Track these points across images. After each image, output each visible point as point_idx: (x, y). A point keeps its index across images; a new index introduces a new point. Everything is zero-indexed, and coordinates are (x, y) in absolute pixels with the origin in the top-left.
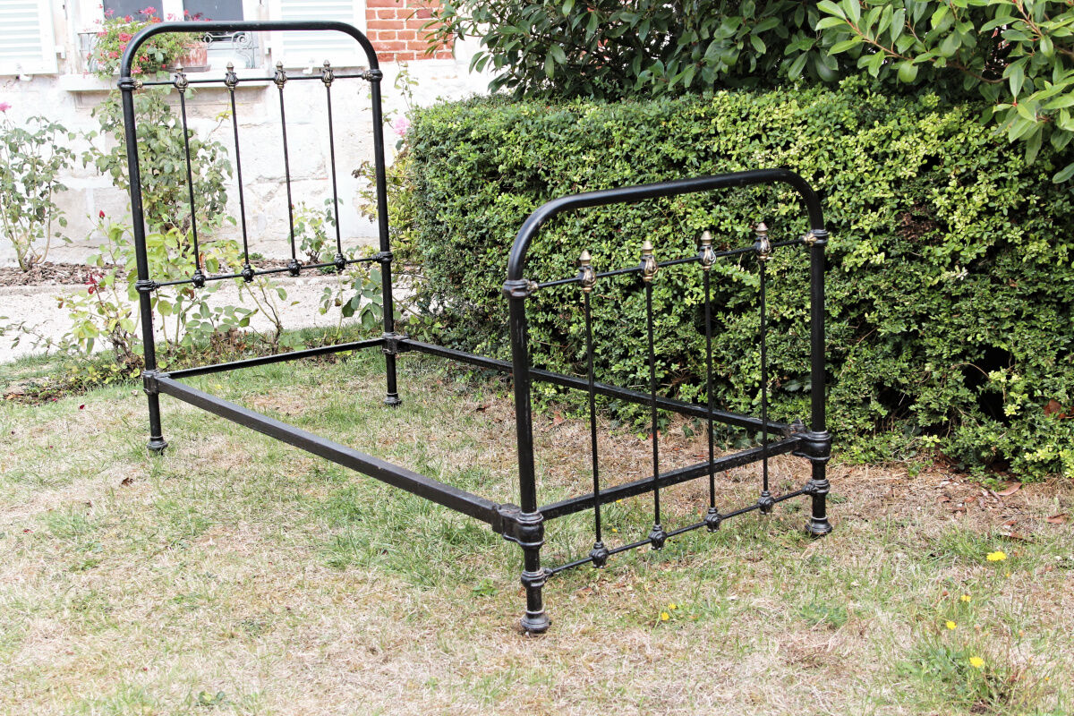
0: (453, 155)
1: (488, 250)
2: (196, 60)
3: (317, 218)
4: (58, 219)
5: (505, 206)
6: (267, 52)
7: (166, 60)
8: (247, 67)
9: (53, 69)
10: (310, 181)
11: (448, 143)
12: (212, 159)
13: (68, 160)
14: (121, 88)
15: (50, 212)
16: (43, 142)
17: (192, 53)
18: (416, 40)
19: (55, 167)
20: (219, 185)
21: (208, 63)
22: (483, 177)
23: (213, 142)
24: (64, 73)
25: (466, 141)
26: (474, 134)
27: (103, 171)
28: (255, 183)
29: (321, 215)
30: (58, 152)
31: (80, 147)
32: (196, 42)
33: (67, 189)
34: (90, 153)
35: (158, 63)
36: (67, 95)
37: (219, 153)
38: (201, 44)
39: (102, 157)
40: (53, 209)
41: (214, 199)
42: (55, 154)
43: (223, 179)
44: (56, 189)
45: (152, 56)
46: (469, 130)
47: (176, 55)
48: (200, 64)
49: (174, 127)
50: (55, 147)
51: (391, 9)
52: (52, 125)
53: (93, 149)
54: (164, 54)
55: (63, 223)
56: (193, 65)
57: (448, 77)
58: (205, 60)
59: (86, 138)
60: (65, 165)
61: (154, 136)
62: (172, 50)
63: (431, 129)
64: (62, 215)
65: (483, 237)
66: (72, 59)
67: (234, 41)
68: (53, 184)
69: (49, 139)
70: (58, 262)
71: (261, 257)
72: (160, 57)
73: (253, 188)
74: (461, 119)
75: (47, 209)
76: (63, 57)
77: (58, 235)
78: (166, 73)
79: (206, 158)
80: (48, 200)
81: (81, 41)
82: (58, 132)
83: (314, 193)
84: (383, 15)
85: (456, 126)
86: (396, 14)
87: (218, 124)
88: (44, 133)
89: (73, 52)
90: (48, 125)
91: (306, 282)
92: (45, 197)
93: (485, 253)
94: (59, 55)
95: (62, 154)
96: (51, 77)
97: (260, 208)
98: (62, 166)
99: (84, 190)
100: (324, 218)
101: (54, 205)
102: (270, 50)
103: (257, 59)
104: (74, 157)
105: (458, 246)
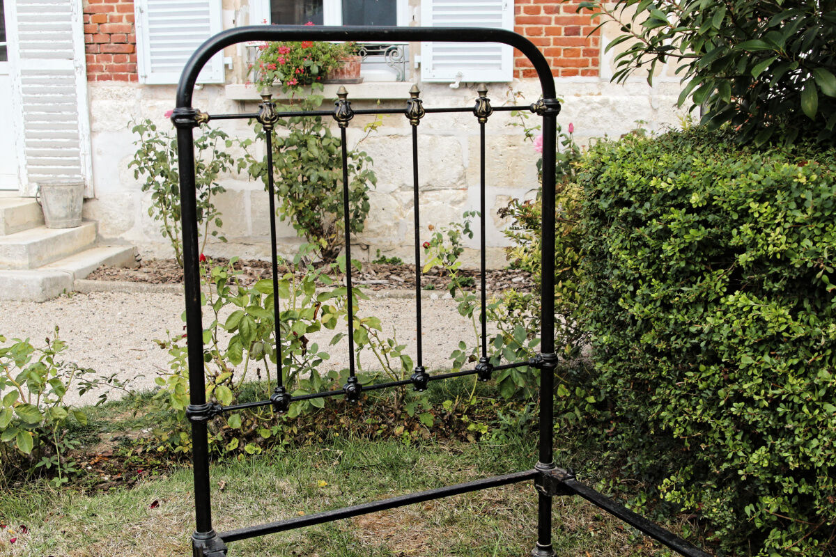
0: (656, 225)
1: (702, 367)
2: (349, 72)
3: (454, 230)
4: (214, 220)
5: (739, 313)
6: (416, 66)
7: (321, 71)
8: (398, 80)
9: (221, 80)
10: (450, 192)
11: (647, 205)
12: (358, 168)
13: (227, 165)
14: (176, 124)
15: (208, 213)
16: (205, 147)
17: (347, 66)
18: (561, 57)
19: (215, 171)
20: (363, 194)
21: (361, 76)
22: (703, 262)
23: (360, 151)
24: (231, 83)
25: (679, 206)
26: (695, 199)
27: (256, 177)
28: (399, 191)
29: (459, 228)
30: (218, 157)
31: (237, 153)
32: (350, 56)
33: (225, 191)
34: (245, 160)
35: (313, 75)
36: (232, 103)
37: (364, 163)
38: (356, 57)
39: (255, 164)
40: (211, 210)
41: (357, 207)
42: (216, 159)
43: (367, 188)
44: (214, 191)
45: (308, 69)
46: (686, 191)
47: (330, 68)
48: (353, 77)
49: (325, 136)
50: (216, 152)
51: (539, 26)
52: (214, 132)
53: (247, 156)
54: (319, 67)
55: (219, 223)
56: (346, 77)
57: (591, 94)
58: (358, 73)
59: (241, 145)
60: (224, 169)
61: (305, 145)
62: (327, 63)
63: (622, 182)
64: (218, 216)
65: (696, 349)
66: (239, 70)
67: (387, 55)
68: (212, 186)
69: (211, 144)
70: (216, 256)
71: (400, 261)
72: (315, 70)
73: (397, 195)
74: (672, 174)
75: (205, 211)
76: (230, 68)
77: (214, 234)
78: (320, 85)
79: (353, 167)
80: (207, 201)
81: (249, 52)
82: (219, 138)
83: (454, 203)
84: (531, 32)
85: (665, 185)
86: (543, 31)
87: (366, 133)
88: (205, 139)
89: (240, 63)
90: (210, 131)
91: (440, 296)
92: (204, 198)
93: (696, 370)
94: (226, 66)
95: (222, 159)
96: (219, 85)
97: (401, 214)
98: (221, 169)
99: (242, 191)
100: (461, 230)
101: (212, 206)
102: (419, 64)
103: (407, 72)
104: (232, 162)
105: (650, 349)
